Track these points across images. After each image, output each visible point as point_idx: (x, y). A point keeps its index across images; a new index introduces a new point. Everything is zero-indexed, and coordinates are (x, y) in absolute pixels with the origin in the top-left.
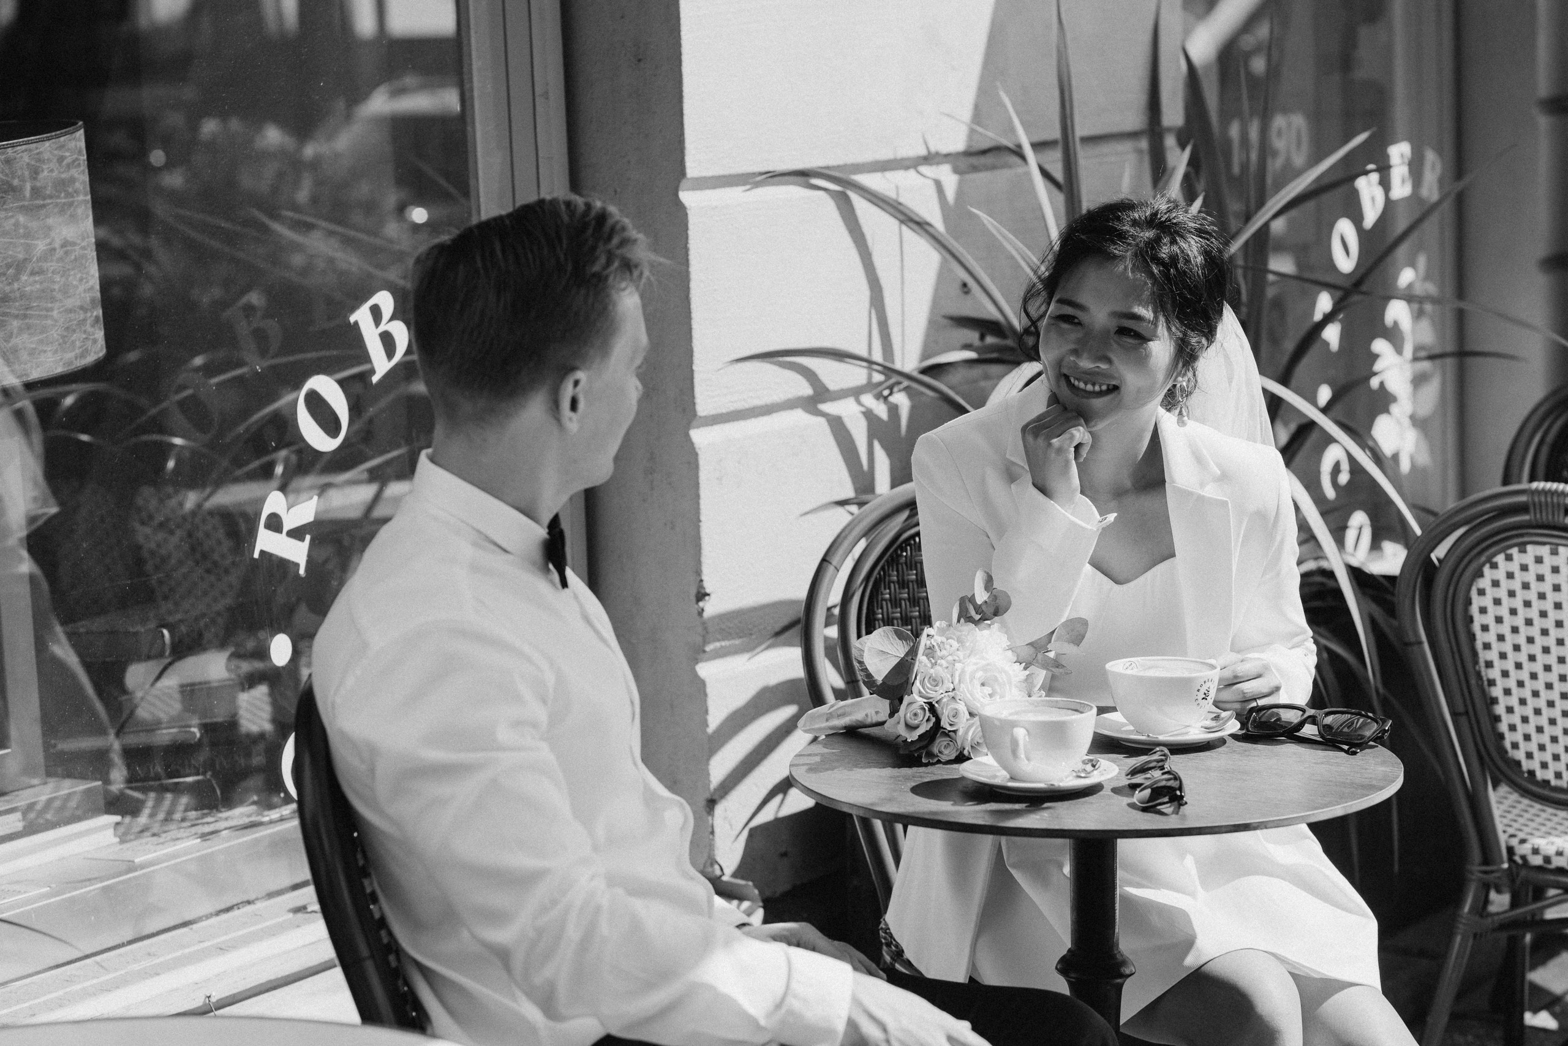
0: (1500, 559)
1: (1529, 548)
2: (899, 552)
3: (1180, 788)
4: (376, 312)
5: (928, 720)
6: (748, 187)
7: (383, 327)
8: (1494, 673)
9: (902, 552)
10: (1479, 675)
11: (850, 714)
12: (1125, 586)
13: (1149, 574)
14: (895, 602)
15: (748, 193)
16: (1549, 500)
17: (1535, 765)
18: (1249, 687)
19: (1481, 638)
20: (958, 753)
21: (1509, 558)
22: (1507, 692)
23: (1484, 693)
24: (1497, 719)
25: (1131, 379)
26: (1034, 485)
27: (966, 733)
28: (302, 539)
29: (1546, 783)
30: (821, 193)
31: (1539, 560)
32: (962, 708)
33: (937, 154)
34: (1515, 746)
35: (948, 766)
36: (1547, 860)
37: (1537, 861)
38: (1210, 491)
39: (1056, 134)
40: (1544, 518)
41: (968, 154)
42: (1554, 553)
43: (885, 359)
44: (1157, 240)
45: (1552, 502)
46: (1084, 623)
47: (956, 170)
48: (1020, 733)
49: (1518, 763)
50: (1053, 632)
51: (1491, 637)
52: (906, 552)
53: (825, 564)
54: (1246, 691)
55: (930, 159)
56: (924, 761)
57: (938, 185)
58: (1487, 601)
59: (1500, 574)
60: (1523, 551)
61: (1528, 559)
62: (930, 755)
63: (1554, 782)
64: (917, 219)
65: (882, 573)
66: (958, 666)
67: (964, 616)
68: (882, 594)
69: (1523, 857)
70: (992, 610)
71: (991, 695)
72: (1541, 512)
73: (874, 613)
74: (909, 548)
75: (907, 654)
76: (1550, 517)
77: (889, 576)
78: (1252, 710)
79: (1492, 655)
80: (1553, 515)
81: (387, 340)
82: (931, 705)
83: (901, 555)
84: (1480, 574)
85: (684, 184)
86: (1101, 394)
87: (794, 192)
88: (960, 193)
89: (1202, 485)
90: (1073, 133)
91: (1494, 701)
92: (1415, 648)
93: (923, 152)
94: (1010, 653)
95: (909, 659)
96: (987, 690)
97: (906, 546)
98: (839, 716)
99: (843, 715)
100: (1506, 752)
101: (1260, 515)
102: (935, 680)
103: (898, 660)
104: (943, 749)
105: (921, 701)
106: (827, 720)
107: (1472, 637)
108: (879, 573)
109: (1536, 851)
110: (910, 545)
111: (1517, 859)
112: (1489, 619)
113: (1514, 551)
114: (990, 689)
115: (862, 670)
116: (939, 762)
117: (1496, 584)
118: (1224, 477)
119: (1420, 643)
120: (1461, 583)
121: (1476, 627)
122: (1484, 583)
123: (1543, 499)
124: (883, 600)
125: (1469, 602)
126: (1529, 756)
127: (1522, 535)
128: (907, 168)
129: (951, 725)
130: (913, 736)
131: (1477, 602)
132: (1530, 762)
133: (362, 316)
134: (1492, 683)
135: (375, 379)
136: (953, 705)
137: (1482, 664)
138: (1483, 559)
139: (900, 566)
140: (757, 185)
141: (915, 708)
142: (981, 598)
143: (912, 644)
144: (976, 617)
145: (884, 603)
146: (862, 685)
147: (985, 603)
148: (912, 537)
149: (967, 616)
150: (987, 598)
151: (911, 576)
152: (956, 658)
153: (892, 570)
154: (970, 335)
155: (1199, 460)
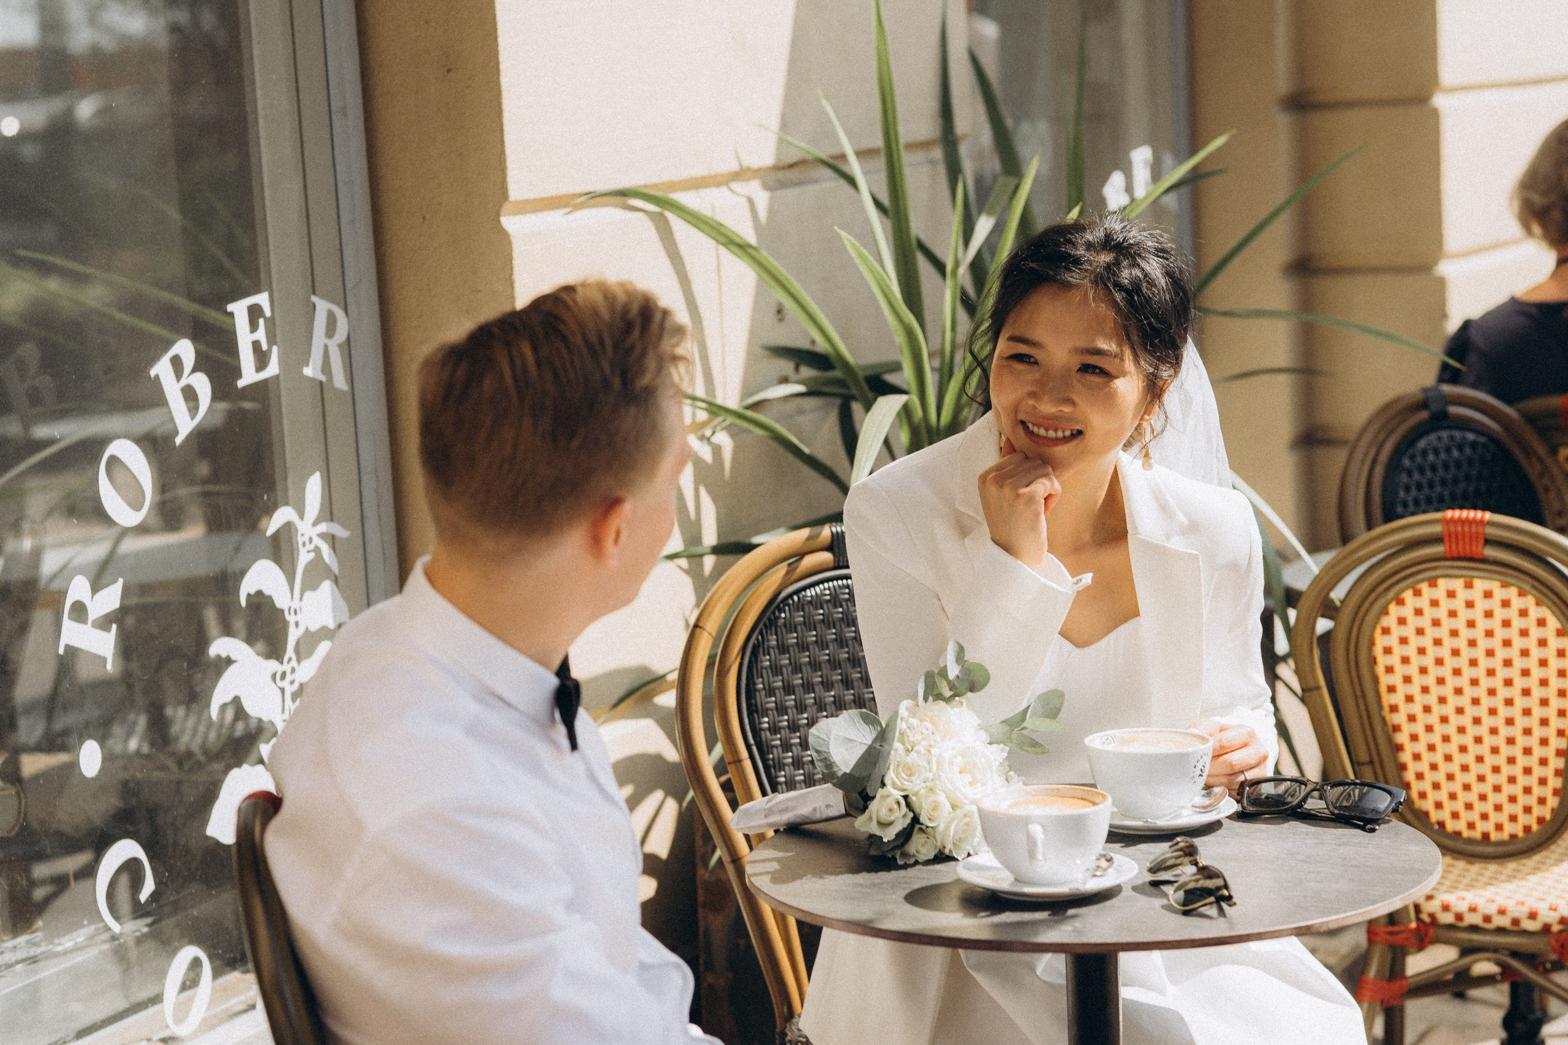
0: (1408, 595)
1: (1441, 582)
2: (777, 613)
3: (1226, 887)
4: (177, 362)
5: (904, 816)
6: (567, 210)
7: (184, 381)
8: (1399, 718)
9: (780, 613)
10: (1383, 719)
11: (793, 809)
12: (1086, 650)
13: (1112, 636)
14: (776, 670)
15: (570, 217)
16: (1466, 529)
17: (1445, 815)
18: (1237, 758)
19: (1385, 680)
20: (937, 851)
21: (1418, 593)
22: (1414, 738)
23: (1390, 740)
24: (1403, 767)
25: (1097, 421)
26: (994, 540)
27: (947, 828)
28: (109, 630)
29: (1458, 834)
30: (641, 215)
31: (1451, 594)
32: (942, 798)
33: (749, 169)
34: (1423, 795)
35: (931, 867)
36: (1459, 917)
37: (1447, 918)
38: (1177, 544)
39: (878, 142)
40: (1461, 549)
41: (777, 168)
42: (1469, 585)
43: (707, 393)
44: (1117, 263)
45: (1470, 532)
46: (1061, 695)
47: (766, 187)
48: (1036, 830)
49: (1426, 814)
50: (1028, 707)
51: (1396, 679)
52: (785, 612)
53: (698, 630)
54: (1234, 763)
55: (742, 174)
56: (900, 862)
57: (751, 202)
58: (1392, 640)
59: (1407, 611)
60: (1433, 584)
61: (1440, 593)
62: (905, 855)
63: (1466, 834)
64: (738, 240)
65: (760, 638)
66: (934, 751)
67: (932, 692)
68: (761, 662)
69: (1432, 916)
70: (966, 685)
71: (971, 784)
72: (1457, 544)
73: (754, 684)
74: (787, 608)
75: (875, 741)
76: (1467, 547)
77: (768, 640)
78: (1242, 784)
79: (1398, 699)
80: (1471, 545)
81: (190, 394)
82: (906, 797)
83: (779, 617)
84: (1385, 612)
85: (506, 207)
86: (1065, 440)
87: (610, 215)
88: (771, 210)
89: (1168, 537)
90: (897, 141)
91: (1399, 748)
92: (1315, 693)
93: (734, 167)
94: (983, 733)
95: (877, 746)
96: (968, 778)
97: (784, 606)
98: (782, 811)
99: (785, 810)
100: (1413, 803)
101: (1234, 566)
102: (909, 769)
103: (866, 747)
104: (920, 847)
105: (898, 795)
106: (766, 816)
107: (1376, 680)
108: (757, 639)
109: (1446, 908)
110: (788, 605)
111: (1425, 917)
112: (1394, 660)
113: (1424, 587)
114: (969, 776)
115: (821, 760)
116: (917, 863)
117: (1402, 621)
118: (1192, 528)
119: (1318, 688)
120: (1364, 626)
121: (1380, 669)
122: (1390, 621)
123: (1459, 529)
124: (762, 668)
125: (1372, 643)
126: (1439, 805)
127: (1434, 568)
128: (718, 185)
129: (930, 819)
130: (889, 835)
131: (1381, 641)
132: (1440, 812)
133: (162, 369)
134: (1397, 728)
135: (178, 441)
136: (933, 798)
137: (1386, 708)
138: (1391, 594)
139: (779, 630)
140: (578, 207)
141: (890, 801)
142: (953, 671)
143: (879, 729)
144: (948, 693)
145: (764, 671)
146: (748, 765)
147: (958, 677)
148: (790, 596)
149: (935, 692)
150: (960, 672)
151: (792, 639)
152: (932, 743)
153: (771, 634)
154: (786, 366)
155: (1164, 508)
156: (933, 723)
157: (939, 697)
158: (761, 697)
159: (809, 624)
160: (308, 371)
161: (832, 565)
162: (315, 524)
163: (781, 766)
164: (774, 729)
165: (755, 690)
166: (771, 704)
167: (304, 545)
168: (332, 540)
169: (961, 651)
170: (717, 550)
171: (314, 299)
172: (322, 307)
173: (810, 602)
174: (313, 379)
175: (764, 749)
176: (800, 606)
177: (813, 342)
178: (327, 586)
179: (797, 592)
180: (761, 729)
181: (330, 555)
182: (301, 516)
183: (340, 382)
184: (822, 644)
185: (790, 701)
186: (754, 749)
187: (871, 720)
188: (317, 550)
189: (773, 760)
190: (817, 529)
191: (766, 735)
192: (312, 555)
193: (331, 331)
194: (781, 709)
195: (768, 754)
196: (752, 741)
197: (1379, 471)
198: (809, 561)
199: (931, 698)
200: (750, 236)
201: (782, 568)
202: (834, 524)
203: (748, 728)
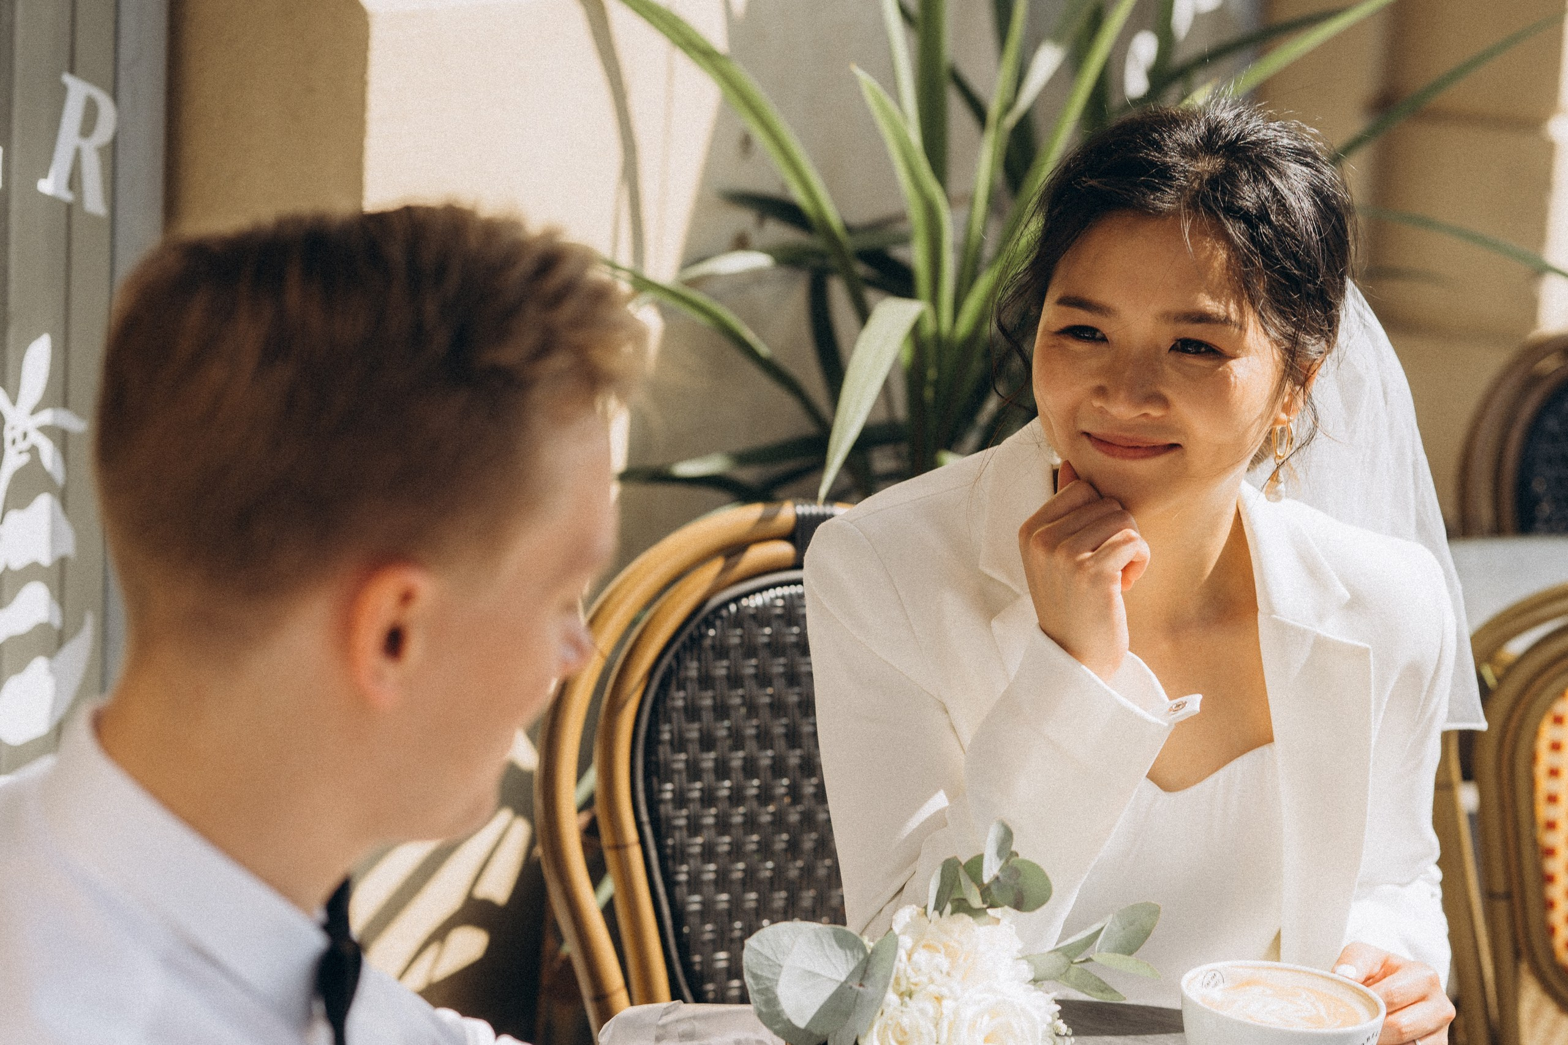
2: (703, 629)
8: (1557, 839)
9: (708, 628)
10: (1535, 839)
14: (692, 712)
19: (1545, 786)
23: (1538, 867)
24: (1550, 905)
38: (1333, 630)
51: (1561, 786)
52: (715, 628)
65: (674, 664)
66: (946, 1005)
67: (951, 898)
68: (673, 699)
70: (1009, 893)
73: (659, 732)
74: (718, 623)
75: (851, 976)
77: (686, 668)
79: (1559, 813)
83: (706, 636)
84: (1562, 697)
89: (1320, 619)
91: (1549, 879)
94: (1024, 966)
95: (858, 986)
97: (714, 619)
98: (682, 1036)
99: (689, 1035)
101: (1413, 670)
102: (903, 1034)
103: (838, 985)
106: (657, 1039)
107: (1532, 784)
108: (670, 664)
110: (721, 618)
118: (1357, 603)
121: (1541, 770)
124: (672, 709)
125: (1536, 733)
131: (1549, 733)
134: (1550, 852)
137: (1541, 824)
139: (703, 654)
142: (991, 869)
143: (861, 956)
144: (976, 901)
145: (675, 715)
146: (635, 854)
147: (997, 878)
148: (725, 605)
149: (957, 896)
150: (1001, 870)
151: (720, 669)
152: (945, 991)
153: (691, 660)
154: (744, 219)
155: (1312, 570)
156: (950, 954)
157: (962, 907)
158: (664, 752)
159: (750, 650)
160: (47, 186)
161: (790, 563)
162: (35, 411)
163: (681, 855)
164: (680, 800)
165: (659, 742)
166: (680, 761)
167: (14, 442)
168: (61, 437)
169: (1007, 835)
170: (625, 477)
171: (67, 79)
172: (77, 90)
173: (754, 617)
174: (53, 200)
175: (661, 827)
176: (738, 621)
177: (784, 186)
178: (44, 503)
179: (736, 599)
180: (662, 801)
181: (54, 462)
182: (14, 402)
183: (94, 202)
184: (763, 679)
185: (708, 760)
186: (648, 830)
187: (848, 943)
188: (34, 450)
189: (674, 847)
190: (772, 508)
191: (666, 809)
192: (25, 459)
193: (88, 127)
194: (694, 771)
195: (667, 837)
196: (645, 818)
197: (1516, 436)
198: (758, 554)
199: (949, 908)
200: (717, 38)
201: (717, 565)
202: (800, 500)
203: (641, 797)
